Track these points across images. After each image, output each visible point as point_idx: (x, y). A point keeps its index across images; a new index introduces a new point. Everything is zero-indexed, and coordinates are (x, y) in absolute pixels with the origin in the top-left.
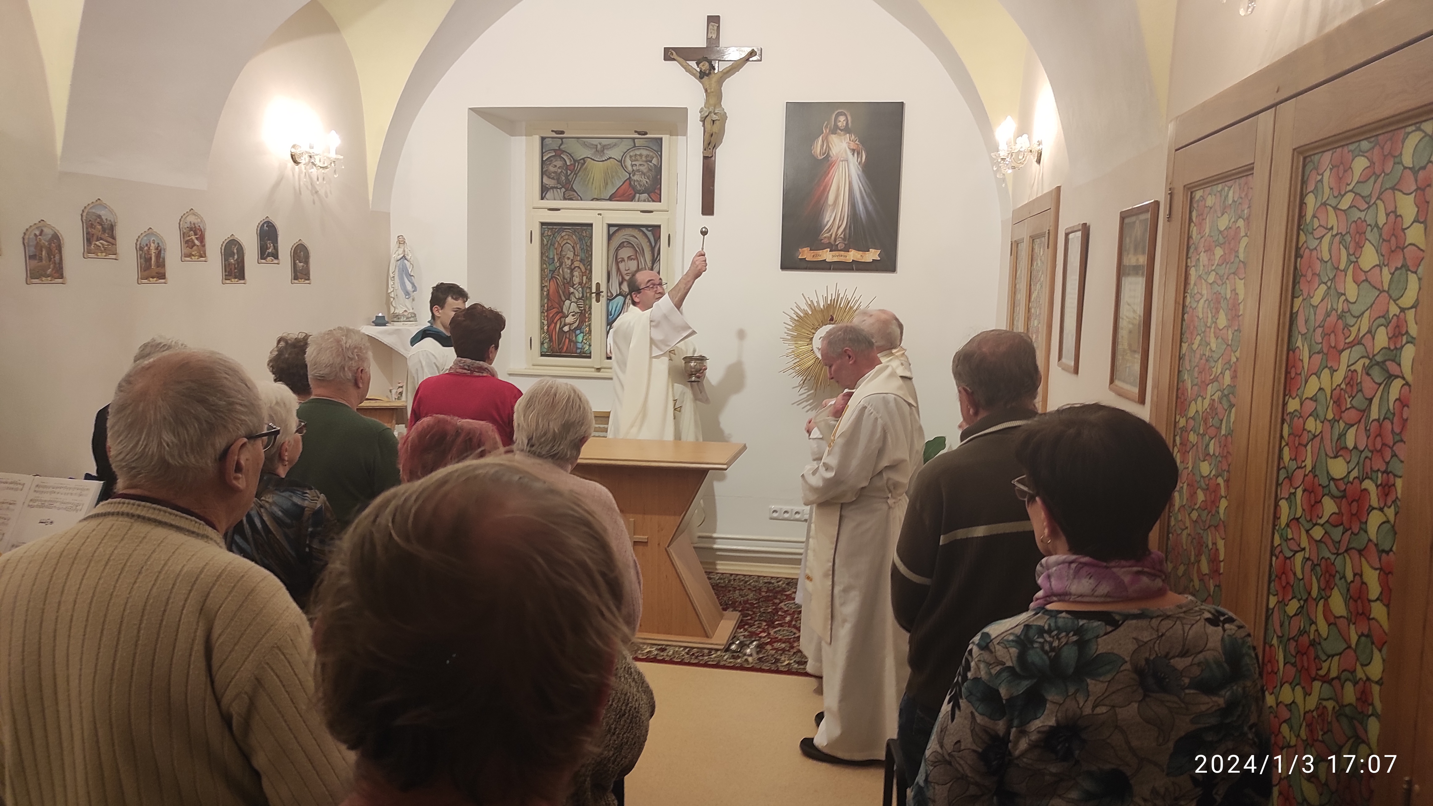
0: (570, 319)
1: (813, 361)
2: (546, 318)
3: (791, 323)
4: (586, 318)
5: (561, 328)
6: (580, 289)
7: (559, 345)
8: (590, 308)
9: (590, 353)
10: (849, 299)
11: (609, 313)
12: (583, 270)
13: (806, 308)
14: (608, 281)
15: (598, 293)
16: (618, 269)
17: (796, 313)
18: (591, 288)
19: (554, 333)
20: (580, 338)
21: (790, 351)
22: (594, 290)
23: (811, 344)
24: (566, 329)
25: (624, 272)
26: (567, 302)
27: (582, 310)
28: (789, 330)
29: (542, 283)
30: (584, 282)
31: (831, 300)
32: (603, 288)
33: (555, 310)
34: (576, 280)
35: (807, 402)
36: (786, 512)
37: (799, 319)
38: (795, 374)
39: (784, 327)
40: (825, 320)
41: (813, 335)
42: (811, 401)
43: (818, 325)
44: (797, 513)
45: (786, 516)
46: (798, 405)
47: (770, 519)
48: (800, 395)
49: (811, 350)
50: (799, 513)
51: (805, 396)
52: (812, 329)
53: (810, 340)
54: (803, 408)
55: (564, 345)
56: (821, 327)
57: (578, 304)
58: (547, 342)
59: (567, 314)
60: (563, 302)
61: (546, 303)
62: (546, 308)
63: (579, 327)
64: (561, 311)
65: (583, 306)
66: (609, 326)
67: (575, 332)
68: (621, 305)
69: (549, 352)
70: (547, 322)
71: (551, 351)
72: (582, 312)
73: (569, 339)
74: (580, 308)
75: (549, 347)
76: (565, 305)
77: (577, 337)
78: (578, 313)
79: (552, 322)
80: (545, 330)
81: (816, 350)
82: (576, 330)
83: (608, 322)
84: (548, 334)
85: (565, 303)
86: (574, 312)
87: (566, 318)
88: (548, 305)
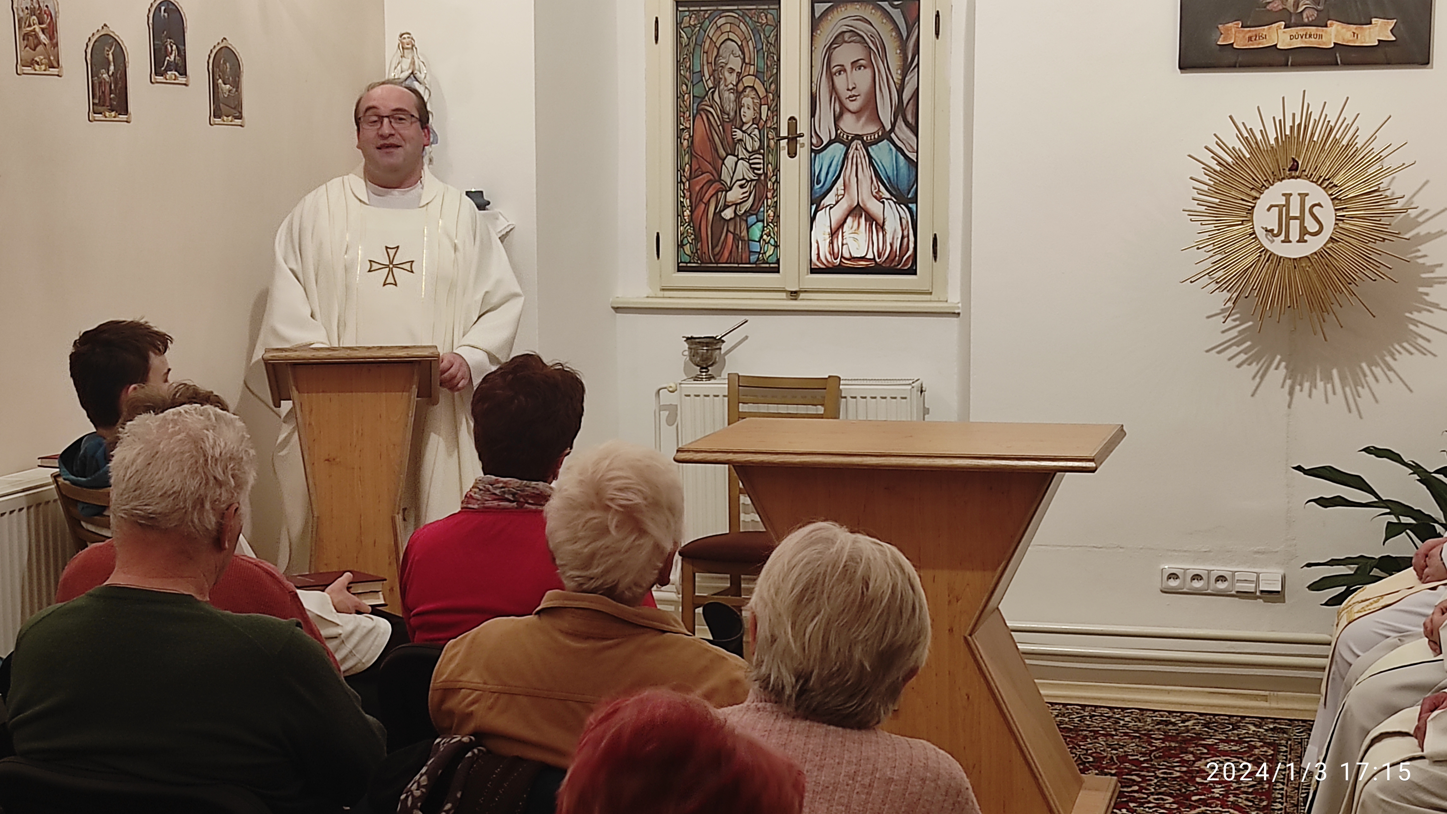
0: (735, 195)
1: (1255, 256)
2: (688, 194)
3: (1206, 179)
4: (768, 190)
5: (718, 214)
6: (756, 132)
7: (713, 249)
8: (777, 169)
9: (778, 261)
10: (1332, 124)
11: (814, 179)
12: (762, 92)
13: (1238, 145)
14: (813, 115)
15: (793, 139)
16: (833, 88)
17: (1216, 156)
18: (777, 130)
19: (703, 223)
20: (756, 232)
21: (1206, 236)
22: (784, 133)
23: (1251, 220)
24: (728, 214)
25: (844, 94)
26: (730, 160)
27: (760, 175)
28: (1200, 192)
29: (678, 123)
30: (764, 118)
31: (1292, 128)
32: (803, 127)
33: (706, 177)
34: (748, 115)
35: (1238, 346)
36: (1197, 577)
37: (1222, 170)
38: (1214, 286)
39: (1194, 188)
40: (1280, 170)
41: (1254, 202)
42: (1249, 343)
43: (1265, 181)
44: (1221, 578)
45: (1197, 584)
46: (1219, 352)
47: (1162, 591)
48: (1223, 332)
49: (1251, 235)
50: (1224, 579)
51: (1234, 333)
52: (1252, 189)
53: (1247, 213)
54: (1230, 359)
55: (723, 248)
56: (1272, 185)
57: (751, 162)
58: (691, 241)
59: (729, 184)
60: (720, 162)
61: (688, 163)
62: (687, 174)
63: (755, 210)
64: (717, 178)
65: (762, 166)
66: (815, 206)
67: (746, 221)
68: (838, 161)
69: (694, 263)
70: (690, 201)
71: (699, 259)
72: (759, 178)
73: (734, 234)
74: (756, 171)
75: (695, 251)
76: (723, 166)
77: (751, 230)
78: (752, 180)
79: (701, 200)
80: (686, 218)
81: (1260, 233)
82: (747, 217)
83: (813, 197)
84: (692, 225)
85: (725, 162)
86: (744, 179)
87: (727, 191)
88: (691, 166)
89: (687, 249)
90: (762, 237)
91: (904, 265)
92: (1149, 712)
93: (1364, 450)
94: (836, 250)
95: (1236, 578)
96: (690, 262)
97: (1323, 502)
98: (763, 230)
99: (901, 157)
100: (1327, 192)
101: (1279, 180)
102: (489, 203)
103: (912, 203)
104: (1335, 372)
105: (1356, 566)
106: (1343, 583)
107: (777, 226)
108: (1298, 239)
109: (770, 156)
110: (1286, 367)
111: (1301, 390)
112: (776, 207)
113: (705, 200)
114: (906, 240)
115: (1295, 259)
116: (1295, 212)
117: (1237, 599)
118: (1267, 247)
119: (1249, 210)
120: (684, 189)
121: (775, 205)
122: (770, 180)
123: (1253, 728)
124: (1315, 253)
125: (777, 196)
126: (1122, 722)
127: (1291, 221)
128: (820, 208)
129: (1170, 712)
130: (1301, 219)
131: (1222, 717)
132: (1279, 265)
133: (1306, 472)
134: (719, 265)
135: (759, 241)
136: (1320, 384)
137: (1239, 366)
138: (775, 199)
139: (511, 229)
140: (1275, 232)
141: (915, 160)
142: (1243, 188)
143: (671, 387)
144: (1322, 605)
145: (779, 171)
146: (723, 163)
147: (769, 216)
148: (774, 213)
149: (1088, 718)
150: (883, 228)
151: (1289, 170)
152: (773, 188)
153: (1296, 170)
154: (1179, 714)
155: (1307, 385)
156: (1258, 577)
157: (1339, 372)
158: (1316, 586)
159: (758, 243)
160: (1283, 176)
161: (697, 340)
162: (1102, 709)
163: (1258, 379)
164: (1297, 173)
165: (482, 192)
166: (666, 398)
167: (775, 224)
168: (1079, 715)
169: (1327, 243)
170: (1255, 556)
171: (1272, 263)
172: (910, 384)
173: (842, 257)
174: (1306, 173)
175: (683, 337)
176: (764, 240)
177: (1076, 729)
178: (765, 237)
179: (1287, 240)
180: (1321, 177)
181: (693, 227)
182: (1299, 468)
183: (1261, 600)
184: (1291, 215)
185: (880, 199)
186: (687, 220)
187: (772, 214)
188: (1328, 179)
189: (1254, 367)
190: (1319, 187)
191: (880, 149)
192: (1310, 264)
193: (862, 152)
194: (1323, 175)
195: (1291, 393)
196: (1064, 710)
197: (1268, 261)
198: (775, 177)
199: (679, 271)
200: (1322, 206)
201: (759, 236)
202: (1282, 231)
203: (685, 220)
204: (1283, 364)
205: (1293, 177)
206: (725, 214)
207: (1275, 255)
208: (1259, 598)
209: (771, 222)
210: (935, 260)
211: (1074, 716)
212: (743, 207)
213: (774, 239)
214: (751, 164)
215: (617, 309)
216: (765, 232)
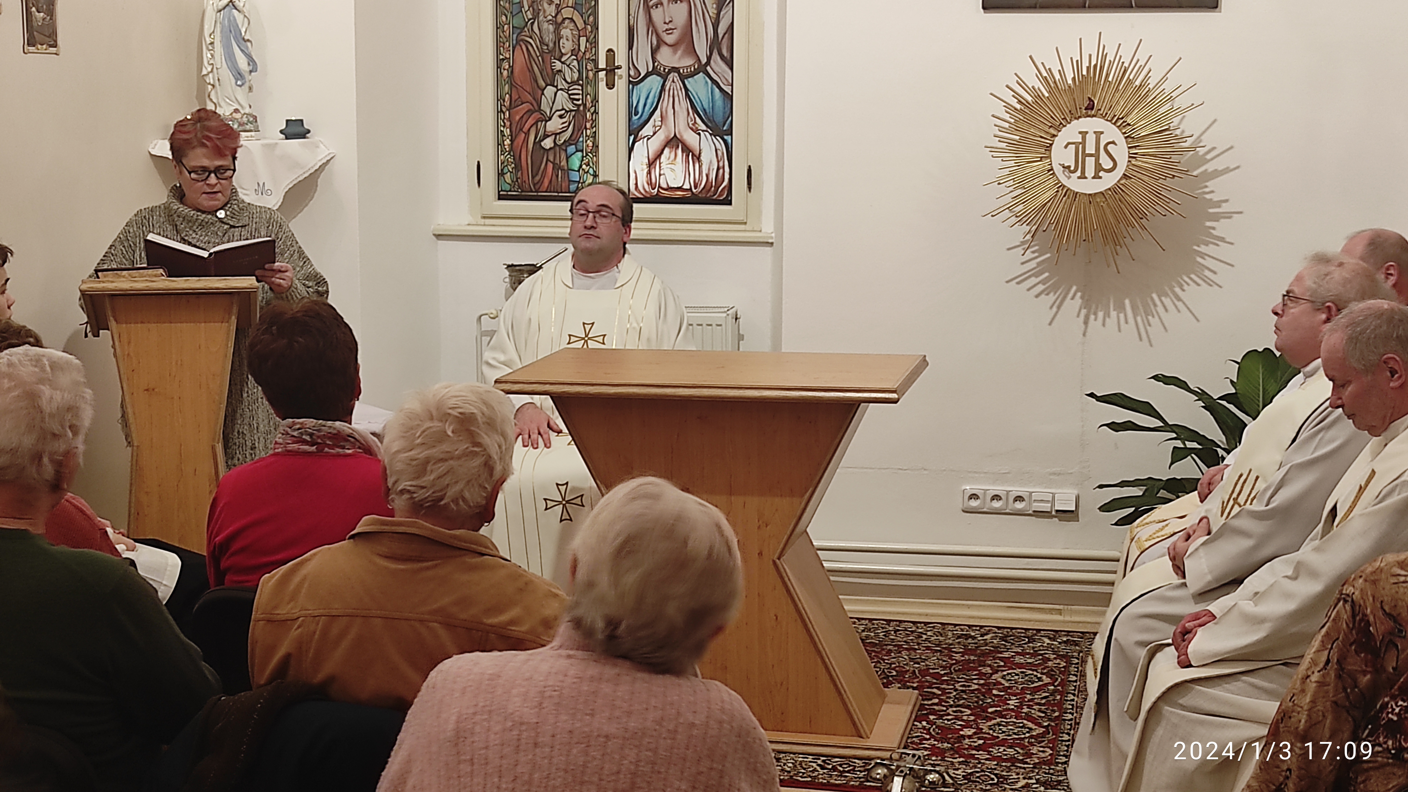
0: (554, 124)
1: (1052, 192)
2: (508, 124)
3: (1007, 117)
4: (588, 121)
5: (537, 143)
6: (575, 63)
7: (533, 177)
8: (595, 100)
10: (1126, 65)
11: (632, 110)
12: (581, 24)
13: (1038, 85)
14: (631, 45)
15: (611, 71)
16: (650, 21)
17: (1016, 95)
18: (596, 62)
19: (523, 152)
20: (575, 161)
21: (1006, 172)
22: (602, 64)
23: (1050, 157)
24: (548, 143)
25: (661, 27)
26: (550, 90)
27: (579, 106)
28: (1001, 129)
29: (498, 52)
30: (583, 48)
31: (1088, 68)
32: (621, 60)
33: (526, 107)
34: (567, 46)
35: (1037, 277)
36: (996, 497)
37: (1023, 108)
38: (1014, 220)
39: (996, 125)
40: (1076, 109)
41: (1052, 139)
42: (1047, 274)
43: (1063, 119)
44: (1019, 498)
45: (997, 504)
46: (1018, 283)
47: (963, 511)
48: (1023, 263)
49: (1049, 171)
50: (1021, 499)
51: (1033, 264)
52: (1051, 127)
53: (1046, 150)
54: (1029, 290)
55: (543, 176)
56: (1069, 123)
57: (570, 92)
58: (511, 170)
59: (548, 114)
60: (540, 92)
61: (508, 93)
62: (507, 104)
63: (574, 140)
64: (537, 108)
65: (580, 97)
66: (633, 136)
67: (566, 151)
68: (656, 93)
69: (515, 191)
70: (511, 131)
71: (519, 188)
72: (578, 108)
73: (554, 163)
74: (575, 102)
75: (515, 180)
76: (543, 96)
77: (570, 160)
78: (571, 111)
79: (521, 129)
80: (506, 147)
81: (1058, 170)
82: (567, 147)
83: (631, 129)
84: (512, 154)
85: (545, 92)
86: (563, 109)
87: (546, 121)
88: (511, 96)
89: (508, 177)
90: (581, 166)
91: (720, 196)
92: (950, 627)
93: (1154, 378)
94: (653, 181)
95: (1033, 499)
96: (510, 191)
97: (1115, 427)
98: (583, 160)
99: (717, 90)
100: (1120, 130)
101: (1076, 118)
102: (309, 131)
103: (727, 135)
104: (1127, 302)
105: (1145, 488)
106: (1132, 504)
107: (596, 156)
108: (1093, 175)
109: (589, 87)
110: (1082, 298)
111: (1096, 320)
112: (595, 137)
113: (525, 129)
114: (721, 171)
115: (1090, 195)
116: (1090, 149)
117: (1033, 518)
118: (1064, 183)
119: (1048, 147)
120: (504, 118)
121: (594, 135)
122: (589, 111)
123: (1047, 641)
124: (1109, 189)
125: (595, 126)
126: (924, 637)
127: (1087, 158)
128: (638, 139)
129: (970, 626)
130: (1097, 156)
131: (1019, 631)
132: (1075, 200)
133: (1099, 399)
134: (539, 194)
135: (579, 171)
136: (1113, 314)
137: (1037, 296)
138: (594, 129)
139: (332, 158)
140: (1072, 168)
141: (730, 93)
142: (1042, 126)
143: (492, 313)
144: (1112, 525)
145: (598, 101)
146: (543, 94)
147: (588, 146)
148: (593, 143)
149: (893, 632)
150: (699, 158)
151: (1085, 109)
152: (592, 119)
153: (1092, 109)
154: (978, 628)
155: (1101, 314)
156: (1053, 498)
157: (1131, 302)
158: (1107, 508)
159: (577, 173)
160: (1079, 115)
161: (518, 268)
162: (906, 624)
163: (1055, 309)
164: (1093, 112)
165: (302, 121)
166: (487, 324)
167: (594, 154)
168: (884, 630)
169: (1121, 179)
170: (1051, 477)
171: (1068, 198)
172: (725, 312)
173: (659, 187)
174: (1101, 112)
175: (504, 264)
176: (583, 169)
177: (881, 644)
178: (584, 167)
179: (1083, 177)
180: (1115, 116)
181: (513, 156)
182: (1092, 395)
183: (1056, 519)
184: (1087, 152)
185: (697, 131)
186: (507, 150)
187: (591, 144)
188: (1122, 118)
189: (1052, 297)
190: (1113, 126)
191: (696, 82)
192: (1104, 200)
193: (679, 84)
194: (1118, 113)
195: (1086, 322)
196: (870, 625)
197: (1064, 196)
198: (593, 108)
199: (499, 199)
200: (1116, 144)
201: (578, 165)
202: (1078, 168)
203: (505, 149)
204: (1079, 294)
205: (1089, 116)
206: (545, 144)
207: (1071, 190)
208: (1055, 517)
209: (590, 152)
210: (750, 191)
211: (879, 631)
212: (562, 137)
213: (593, 169)
214: (570, 95)
215: (438, 236)
216: (585, 162)
